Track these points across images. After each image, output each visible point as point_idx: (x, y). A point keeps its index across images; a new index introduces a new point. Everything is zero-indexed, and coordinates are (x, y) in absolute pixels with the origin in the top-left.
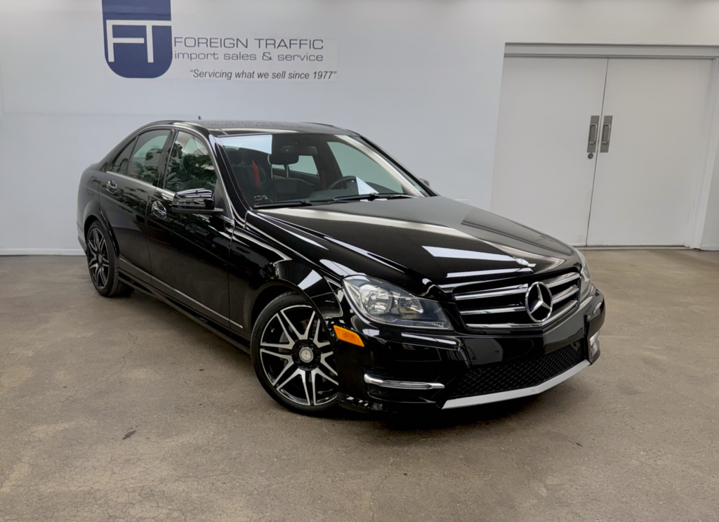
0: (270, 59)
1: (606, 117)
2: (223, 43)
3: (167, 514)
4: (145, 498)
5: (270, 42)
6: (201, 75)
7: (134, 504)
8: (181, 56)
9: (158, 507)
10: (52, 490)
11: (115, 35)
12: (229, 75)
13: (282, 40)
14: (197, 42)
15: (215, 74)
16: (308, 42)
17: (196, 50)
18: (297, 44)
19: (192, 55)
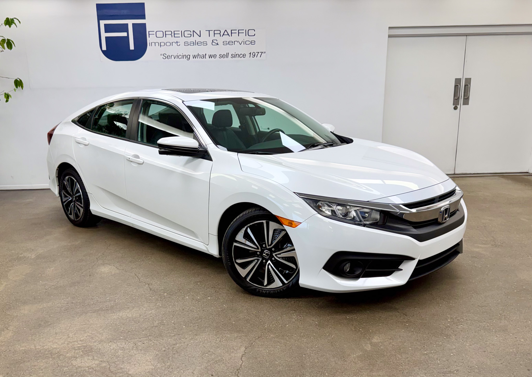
0: (217, 44)
1: (466, 79)
2: (183, 34)
3: (98, 364)
4: (85, 354)
5: (218, 32)
6: (168, 57)
7: (77, 358)
8: (153, 44)
9: (93, 359)
10: (23, 348)
11: (107, 31)
12: (188, 57)
13: (226, 30)
14: (165, 34)
15: (178, 57)
16: (244, 31)
17: (164, 40)
18: (236, 33)
19: (161, 44)
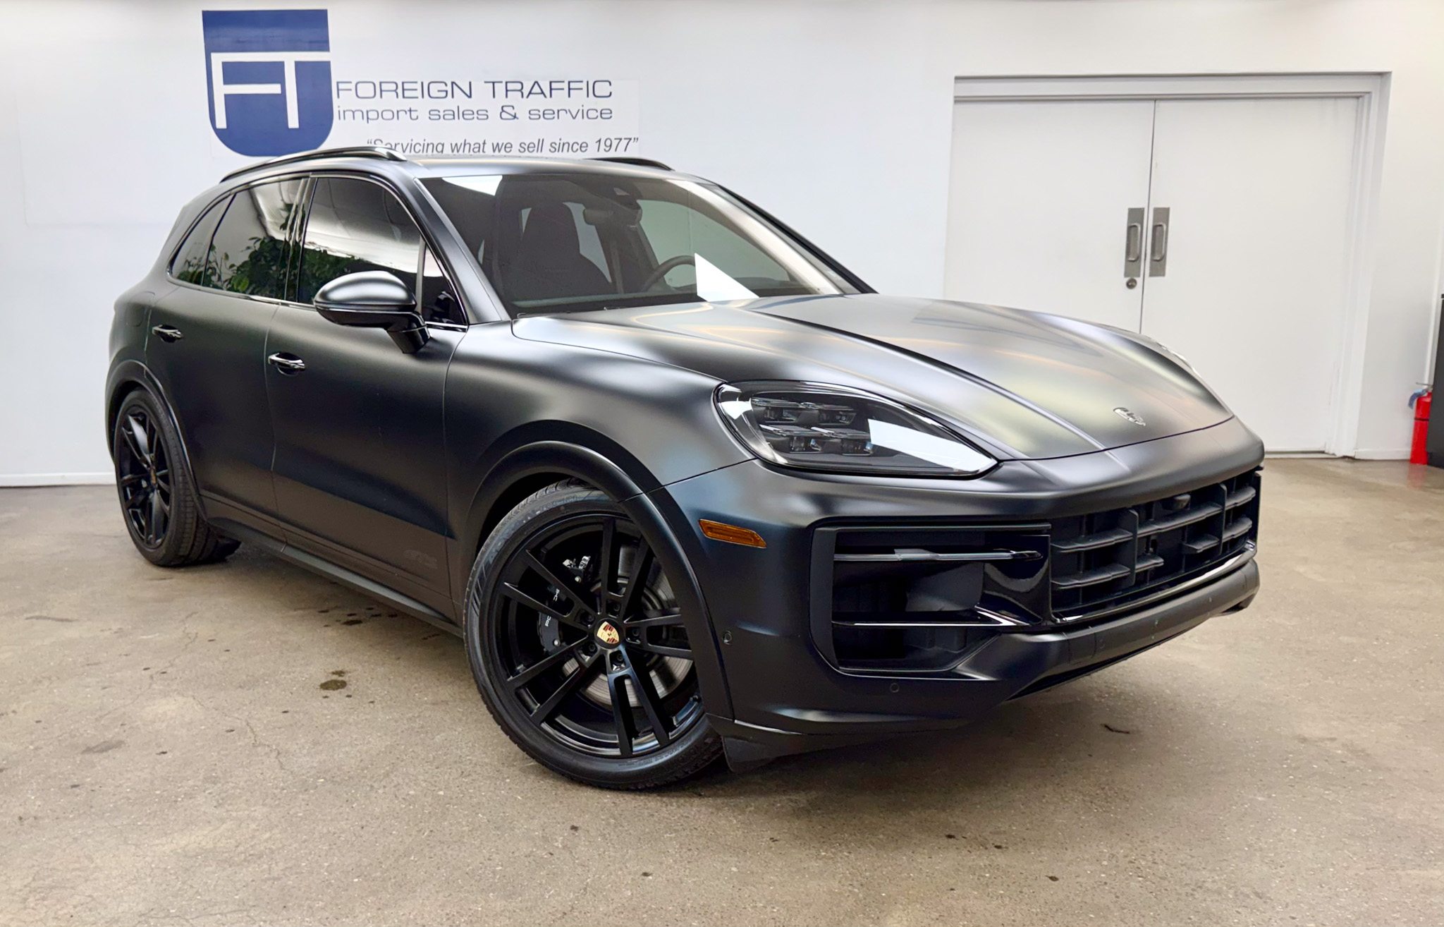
0: (515, 117)
1: (1156, 210)
2: (426, 90)
8: (349, 114)
11: (228, 80)
12: (440, 148)
13: (536, 82)
14: (379, 90)
15: (412, 147)
16: (584, 85)
17: (377, 104)
18: (563, 89)
19: (369, 113)
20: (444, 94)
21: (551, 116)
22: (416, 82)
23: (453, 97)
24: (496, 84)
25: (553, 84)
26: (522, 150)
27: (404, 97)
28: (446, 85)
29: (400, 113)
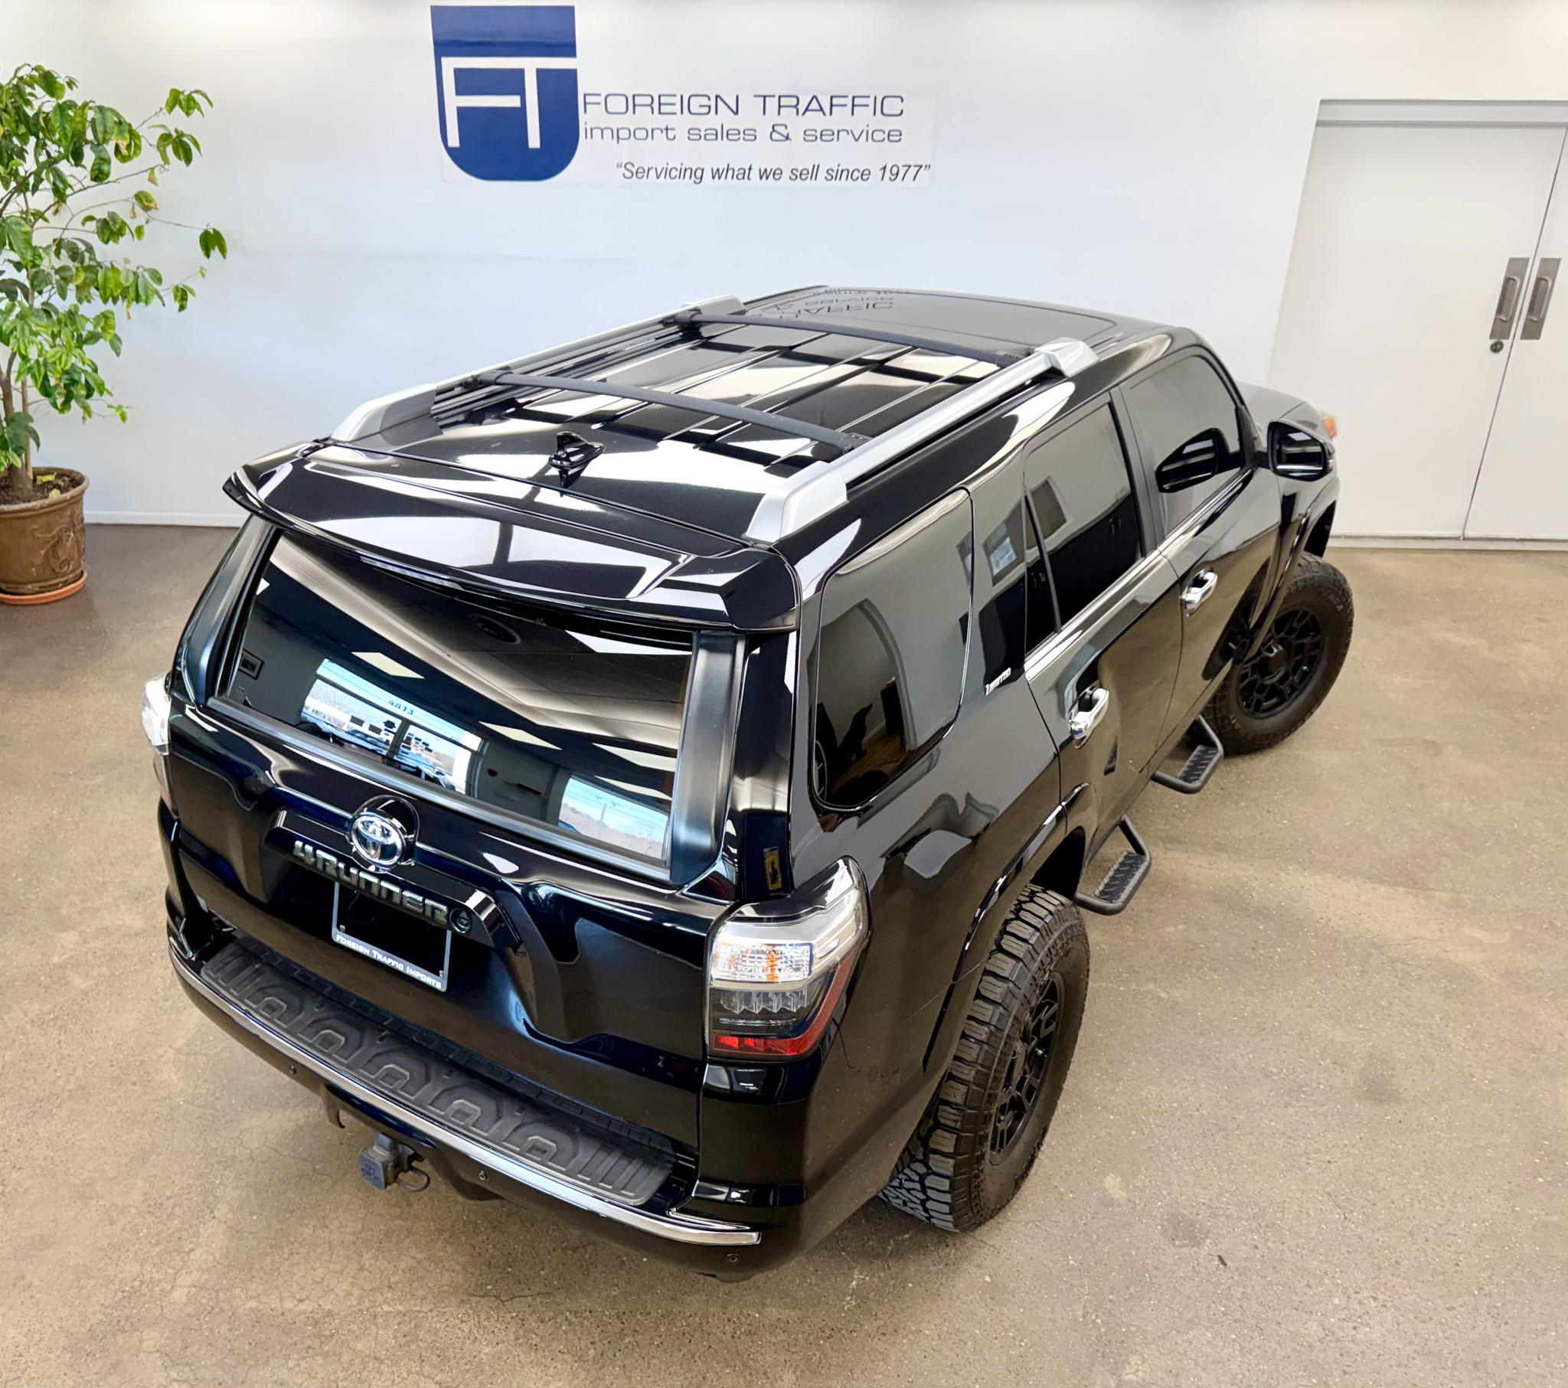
0: (787, 138)
2: (685, 105)
5: (790, 102)
6: (639, 173)
8: (597, 133)
11: (460, 91)
13: (815, 97)
15: (668, 172)
16: (871, 101)
17: (629, 120)
18: (845, 105)
19: (620, 132)
20: (706, 110)
21: (830, 138)
22: (675, 95)
23: (716, 113)
24: (767, 99)
25: (834, 99)
26: (793, 177)
27: (660, 112)
28: (709, 99)
29: (655, 132)
